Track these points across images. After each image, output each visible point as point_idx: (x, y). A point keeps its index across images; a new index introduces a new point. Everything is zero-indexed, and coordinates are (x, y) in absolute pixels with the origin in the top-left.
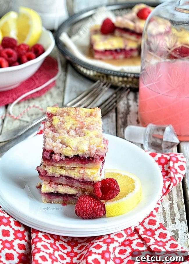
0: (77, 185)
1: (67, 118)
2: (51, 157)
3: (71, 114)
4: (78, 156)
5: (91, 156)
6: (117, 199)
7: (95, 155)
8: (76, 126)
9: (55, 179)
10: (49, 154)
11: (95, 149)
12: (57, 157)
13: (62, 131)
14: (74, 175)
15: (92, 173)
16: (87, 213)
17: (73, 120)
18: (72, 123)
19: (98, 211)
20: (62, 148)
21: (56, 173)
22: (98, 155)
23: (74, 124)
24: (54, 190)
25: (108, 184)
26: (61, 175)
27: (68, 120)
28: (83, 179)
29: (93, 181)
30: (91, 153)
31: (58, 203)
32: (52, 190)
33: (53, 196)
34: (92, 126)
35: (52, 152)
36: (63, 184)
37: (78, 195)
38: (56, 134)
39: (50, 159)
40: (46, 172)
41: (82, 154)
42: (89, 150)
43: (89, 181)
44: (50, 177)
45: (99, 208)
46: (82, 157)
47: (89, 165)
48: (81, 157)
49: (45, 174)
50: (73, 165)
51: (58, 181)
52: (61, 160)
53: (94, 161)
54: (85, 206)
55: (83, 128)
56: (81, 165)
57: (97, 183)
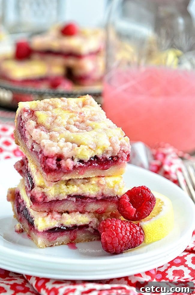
0: (93, 207)
1: (56, 112)
2: (59, 166)
3: (59, 106)
4: (96, 157)
5: (114, 155)
7: (121, 151)
8: (75, 119)
9: (57, 204)
10: (55, 162)
11: (119, 143)
12: (70, 163)
13: (59, 128)
14: (89, 191)
15: (115, 182)
16: (124, 242)
17: (66, 111)
18: (69, 117)
19: (138, 236)
20: (73, 148)
21: (60, 193)
22: (124, 151)
23: (71, 117)
24: (57, 223)
25: (140, 194)
26: (69, 196)
27: (60, 114)
28: (103, 194)
29: (117, 196)
30: (114, 149)
31: (62, 244)
32: (55, 224)
33: (55, 234)
34: (96, 117)
35: (60, 158)
36: (69, 210)
37: (92, 225)
38: (53, 133)
39: (57, 169)
40: (44, 196)
41: (102, 153)
42: (112, 145)
43: (111, 197)
44: (51, 202)
45: (137, 231)
46: (103, 157)
47: (112, 170)
48: (101, 158)
49: (44, 200)
50: (88, 174)
51: (62, 207)
52: (74, 167)
53: (120, 161)
54: (120, 231)
55: (83, 122)
56: (99, 172)
57: (123, 197)
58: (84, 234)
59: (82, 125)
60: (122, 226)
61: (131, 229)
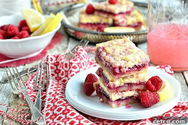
1: (114, 47)
2: (120, 71)
3: (115, 44)
4: (135, 65)
5: (143, 64)
7: (146, 62)
8: (123, 49)
9: (120, 88)
10: (118, 70)
11: (145, 58)
13: (117, 54)
14: (133, 81)
15: (144, 76)
16: (151, 102)
17: (118, 46)
18: (120, 48)
19: (157, 98)
20: (125, 63)
21: (121, 83)
24: (121, 96)
25: (156, 80)
26: (125, 84)
28: (139, 82)
29: (145, 82)
30: (143, 61)
31: (123, 105)
34: (132, 47)
35: (120, 68)
36: (125, 90)
37: (135, 96)
38: (115, 57)
39: (120, 73)
40: (114, 85)
41: (138, 64)
42: (142, 59)
43: (143, 82)
44: (117, 87)
47: (143, 70)
48: (137, 66)
49: (114, 87)
50: (132, 73)
51: (122, 89)
52: (127, 71)
53: (146, 66)
55: (126, 50)
56: (137, 72)
58: (132, 100)
59: (127, 52)
60: (150, 95)
61: (154, 96)
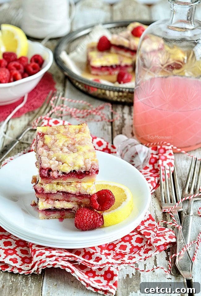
0: (74, 199)
1: (58, 136)
2: (49, 175)
3: (62, 132)
4: (74, 171)
5: (86, 170)
6: (113, 209)
7: (91, 169)
8: (68, 142)
9: (51, 195)
10: (46, 172)
11: (91, 163)
12: (55, 174)
13: (56, 148)
14: (71, 190)
15: (89, 187)
16: (87, 225)
17: (64, 137)
18: (64, 141)
19: (97, 222)
20: (59, 165)
21: (53, 189)
22: (93, 169)
23: (66, 141)
24: (51, 206)
25: (104, 195)
26: (58, 191)
27: (59, 138)
28: (80, 193)
29: (89, 194)
30: (86, 167)
31: (55, 218)
32: (50, 206)
33: (50, 212)
34: (83, 142)
35: (50, 170)
36: (60, 199)
37: (74, 209)
38: (51, 152)
39: (48, 176)
40: (43, 190)
41: (78, 169)
42: (85, 164)
43: (85, 195)
44: (47, 194)
45: (97, 219)
46: (79, 171)
47: (86, 179)
48: (78, 172)
49: (42, 192)
50: (69, 180)
51: (54, 197)
52: (59, 176)
53: (90, 174)
54: (85, 218)
55: (74, 144)
56: (77, 180)
57: (93, 196)
58: (70, 214)
59: (72, 148)
